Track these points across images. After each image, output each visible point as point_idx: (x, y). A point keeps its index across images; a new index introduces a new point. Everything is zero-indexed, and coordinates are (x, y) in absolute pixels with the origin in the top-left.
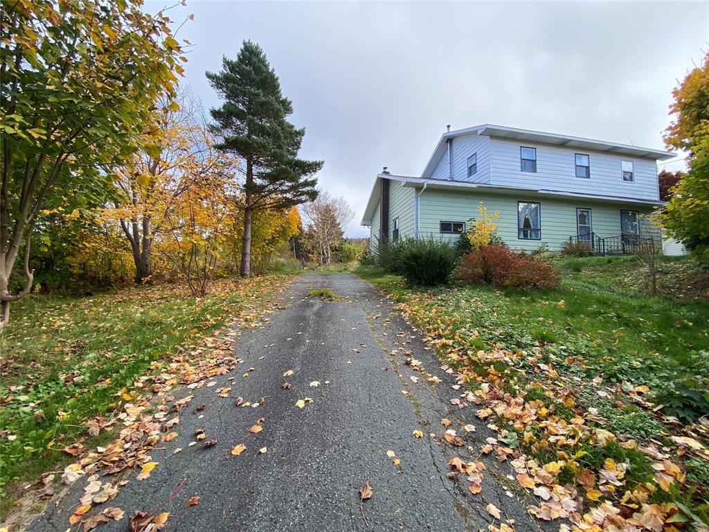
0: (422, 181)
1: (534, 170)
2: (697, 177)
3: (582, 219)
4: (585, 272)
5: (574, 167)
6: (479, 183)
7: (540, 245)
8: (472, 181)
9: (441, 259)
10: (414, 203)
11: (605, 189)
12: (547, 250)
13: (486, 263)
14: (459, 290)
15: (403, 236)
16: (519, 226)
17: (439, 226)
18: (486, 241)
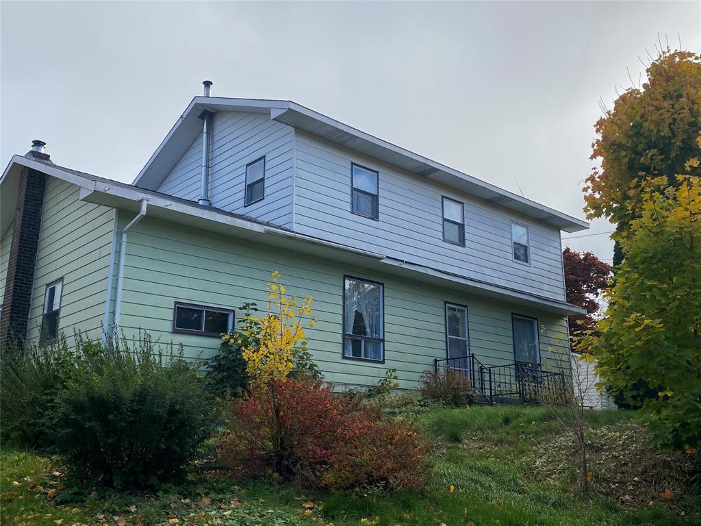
0: (136, 196)
1: (375, 217)
2: (641, 274)
3: (454, 326)
4: (470, 444)
5: (440, 221)
6: (268, 224)
7: (383, 374)
8: (252, 215)
9: (173, 412)
10: (111, 249)
11: (488, 272)
12: (396, 387)
13: (281, 424)
14: (213, 501)
15: (69, 332)
16: (344, 330)
17: (170, 315)
18: (285, 368)
